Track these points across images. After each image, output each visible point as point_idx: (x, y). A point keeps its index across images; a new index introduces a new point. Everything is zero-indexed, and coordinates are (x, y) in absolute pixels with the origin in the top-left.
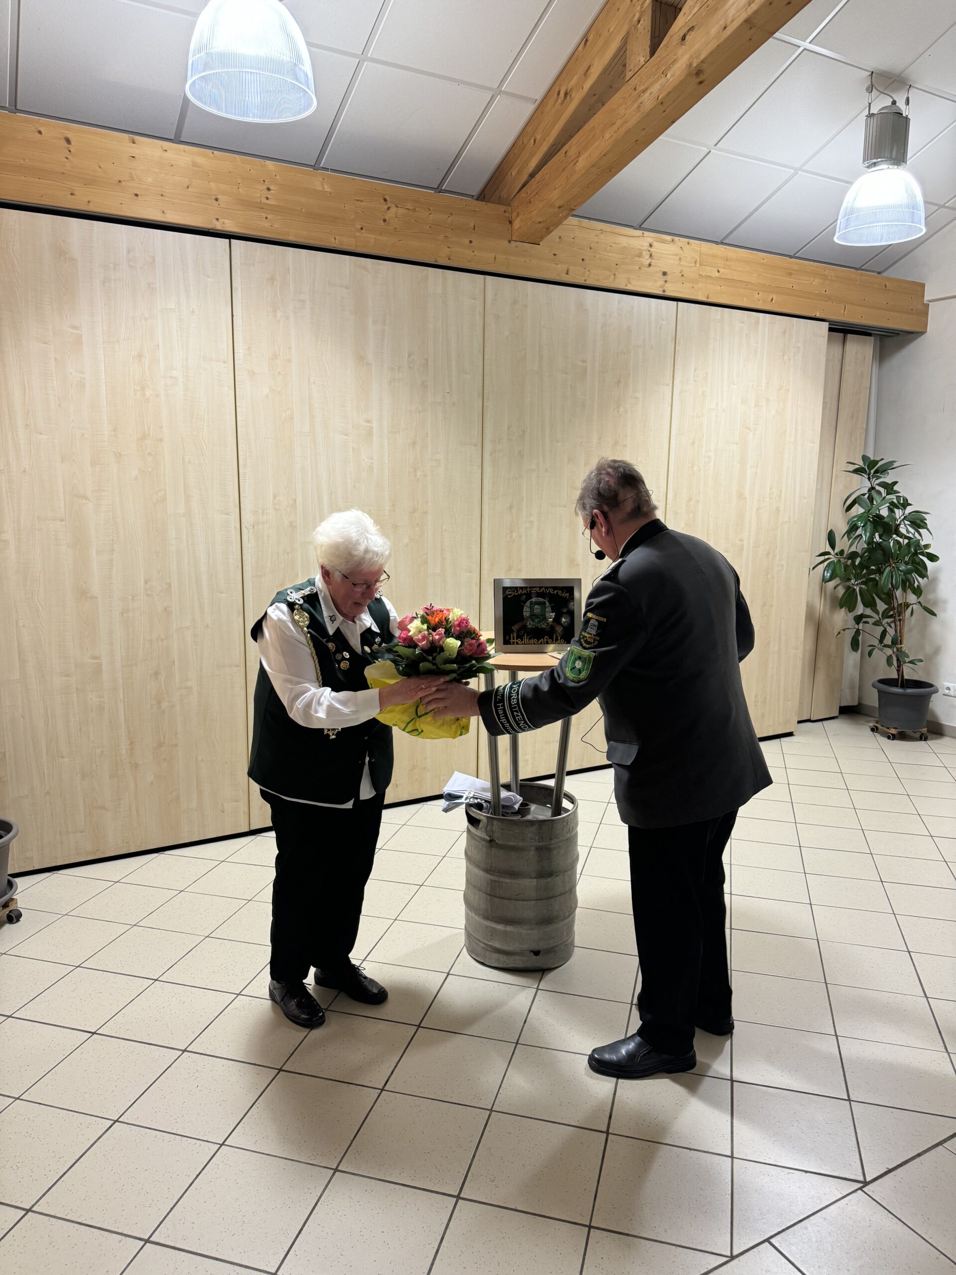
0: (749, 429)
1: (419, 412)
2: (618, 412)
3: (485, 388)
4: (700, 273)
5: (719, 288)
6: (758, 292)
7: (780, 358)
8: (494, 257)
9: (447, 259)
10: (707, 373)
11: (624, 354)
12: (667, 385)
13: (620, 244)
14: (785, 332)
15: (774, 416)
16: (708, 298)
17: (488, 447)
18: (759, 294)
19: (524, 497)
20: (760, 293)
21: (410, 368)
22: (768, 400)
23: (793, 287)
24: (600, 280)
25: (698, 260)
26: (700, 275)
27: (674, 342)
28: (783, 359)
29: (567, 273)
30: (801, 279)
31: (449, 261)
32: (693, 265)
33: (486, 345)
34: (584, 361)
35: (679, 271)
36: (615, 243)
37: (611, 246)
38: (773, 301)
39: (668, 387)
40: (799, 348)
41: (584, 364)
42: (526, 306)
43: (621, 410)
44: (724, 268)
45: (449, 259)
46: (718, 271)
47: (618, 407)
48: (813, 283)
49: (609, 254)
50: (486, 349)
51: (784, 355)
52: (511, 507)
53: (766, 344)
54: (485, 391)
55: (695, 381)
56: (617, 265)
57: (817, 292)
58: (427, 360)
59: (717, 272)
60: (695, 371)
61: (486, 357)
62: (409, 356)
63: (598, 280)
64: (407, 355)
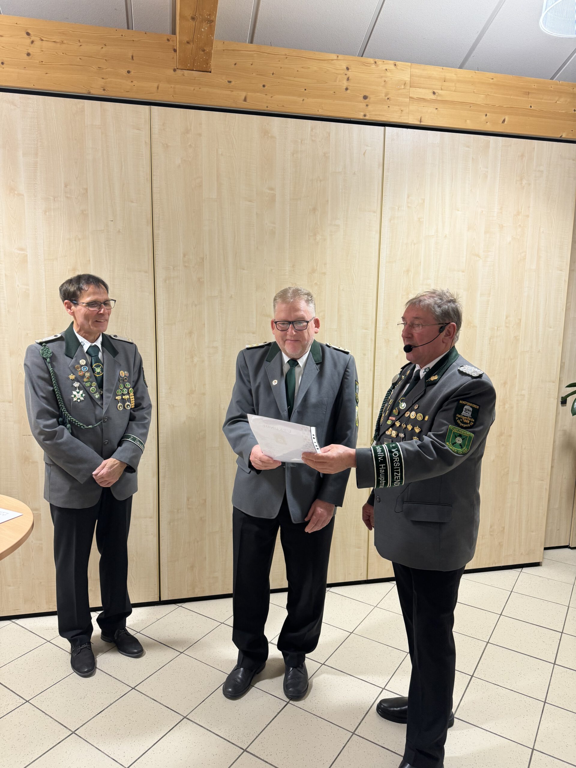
0: (478, 256)
1: (79, 240)
2: (315, 239)
3: (155, 216)
4: (411, 96)
5: (436, 111)
6: (486, 113)
7: (516, 183)
8: (157, 86)
9: (102, 91)
10: (424, 200)
11: (321, 181)
12: (374, 212)
13: (310, 68)
14: (522, 156)
15: (510, 243)
16: (421, 122)
17: (161, 274)
18: (486, 115)
19: (206, 323)
20: (488, 114)
21: (67, 197)
22: (501, 227)
23: (531, 107)
24: (285, 106)
25: (408, 82)
26: (410, 97)
27: (381, 168)
28: (522, 183)
29: (245, 100)
30: (542, 99)
31: (103, 92)
32: (403, 87)
33: (154, 173)
34: (272, 189)
35: (383, 95)
36: (302, 67)
37: (298, 71)
38: (505, 123)
39: (375, 214)
40: (542, 172)
41: (272, 192)
42: (200, 135)
43: (319, 237)
44: (442, 90)
45: (104, 90)
46: (434, 93)
47: (315, 235)
48: (558, 102)
49: (296, 79)
50: (154, 178)
51: (521, 180)
52: (191, 333)
53: (499, 169)
54: (155, 219)
55: (409, 207)
56: (305, 90)
57: (564, 112)
58: (86, 190)
59: (432, 94)
60: (408, 197)
61: (154, 185)
62: (66, 186)
63: (283, 106)
64: (63, 185)
